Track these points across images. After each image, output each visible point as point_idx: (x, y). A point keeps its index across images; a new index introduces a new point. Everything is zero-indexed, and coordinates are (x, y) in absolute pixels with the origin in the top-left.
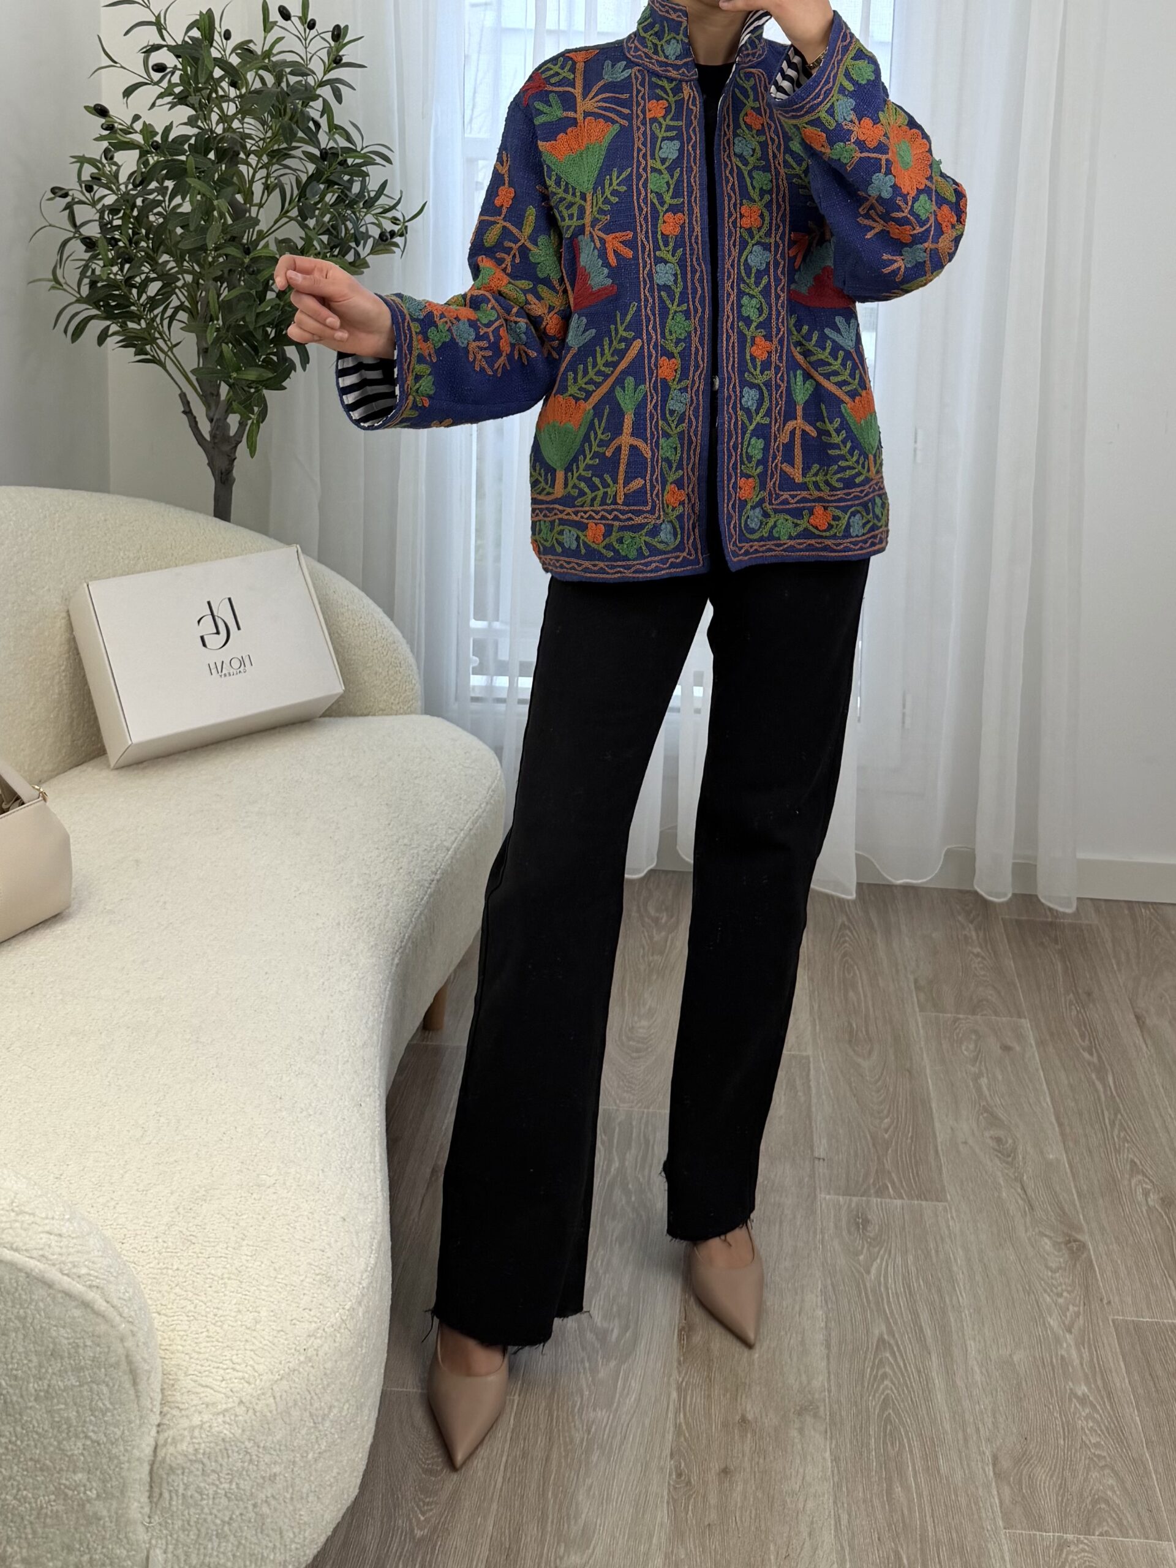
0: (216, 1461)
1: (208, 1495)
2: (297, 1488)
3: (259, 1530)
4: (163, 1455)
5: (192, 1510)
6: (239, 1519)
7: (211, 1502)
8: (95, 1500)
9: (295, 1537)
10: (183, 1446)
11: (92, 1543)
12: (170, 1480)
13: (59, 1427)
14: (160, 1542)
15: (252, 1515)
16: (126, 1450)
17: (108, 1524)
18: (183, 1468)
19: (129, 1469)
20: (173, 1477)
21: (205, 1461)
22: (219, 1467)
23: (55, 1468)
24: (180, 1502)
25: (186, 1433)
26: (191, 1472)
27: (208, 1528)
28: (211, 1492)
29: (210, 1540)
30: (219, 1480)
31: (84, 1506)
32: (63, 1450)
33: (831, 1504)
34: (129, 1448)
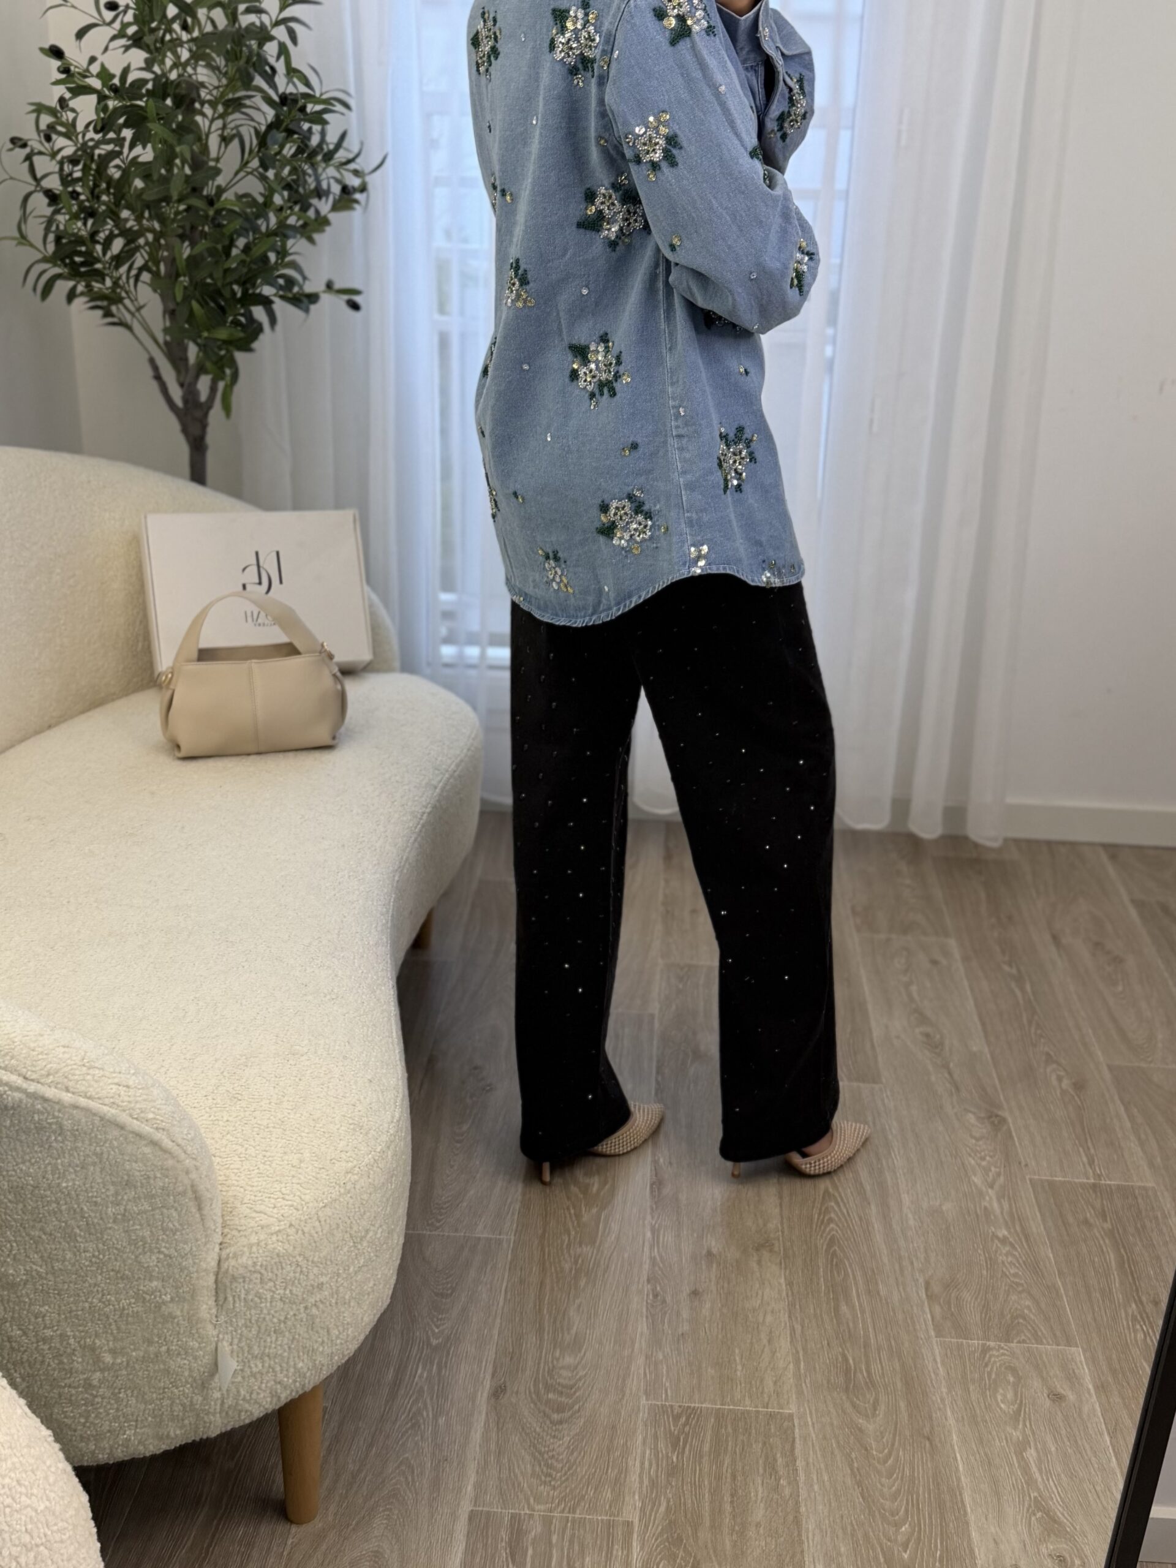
0: (272, 1272)
1: (266, 1299)
2: (341, 1295)
3: (310, 1328)
4: (226, 1267)
5: (253, 1312)
6: (293, 1319)
7: (268, 1304)
8: (170, 1302)
9: (340, 1333)
10: (244, 1260)
11: (168, 1337)
12: (233, 1287)
13: (135, 1244)
14: (226, 1336)
15: (304, 1315)
16: (194, 1263)
17: (181, 1322)
18: (244, 1278)
19: (198, 1278)
20: (234, 1285)
21: (263, 1271)
22: (275, 1278)
23: (134, 1277)
24: (242, 1304)
25: (246, 1249)
26: (251, 1280)
27: (267, 1325)
28: (269, 1297)
29: (269, 1335)
30: (275, 1286)
31: (160, 1308)
32: (140, 1263)
33: (787, 1319)
34: (197, 1261)
